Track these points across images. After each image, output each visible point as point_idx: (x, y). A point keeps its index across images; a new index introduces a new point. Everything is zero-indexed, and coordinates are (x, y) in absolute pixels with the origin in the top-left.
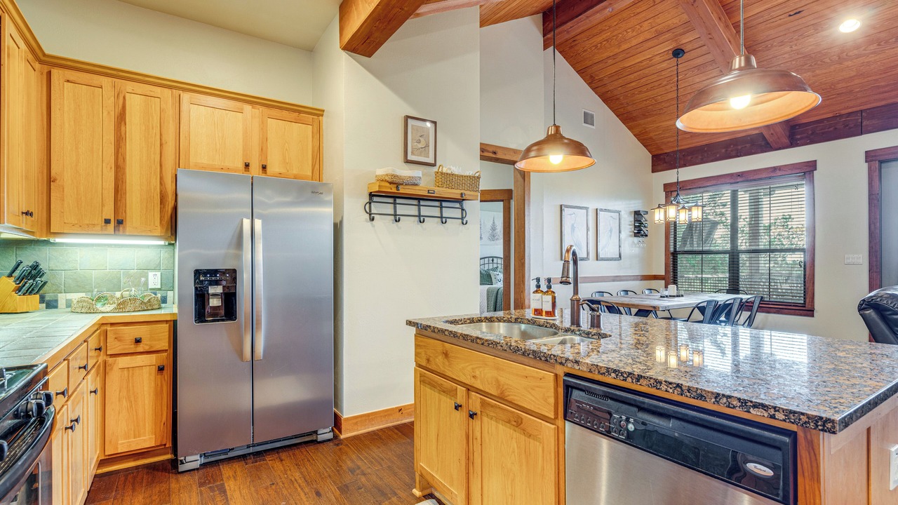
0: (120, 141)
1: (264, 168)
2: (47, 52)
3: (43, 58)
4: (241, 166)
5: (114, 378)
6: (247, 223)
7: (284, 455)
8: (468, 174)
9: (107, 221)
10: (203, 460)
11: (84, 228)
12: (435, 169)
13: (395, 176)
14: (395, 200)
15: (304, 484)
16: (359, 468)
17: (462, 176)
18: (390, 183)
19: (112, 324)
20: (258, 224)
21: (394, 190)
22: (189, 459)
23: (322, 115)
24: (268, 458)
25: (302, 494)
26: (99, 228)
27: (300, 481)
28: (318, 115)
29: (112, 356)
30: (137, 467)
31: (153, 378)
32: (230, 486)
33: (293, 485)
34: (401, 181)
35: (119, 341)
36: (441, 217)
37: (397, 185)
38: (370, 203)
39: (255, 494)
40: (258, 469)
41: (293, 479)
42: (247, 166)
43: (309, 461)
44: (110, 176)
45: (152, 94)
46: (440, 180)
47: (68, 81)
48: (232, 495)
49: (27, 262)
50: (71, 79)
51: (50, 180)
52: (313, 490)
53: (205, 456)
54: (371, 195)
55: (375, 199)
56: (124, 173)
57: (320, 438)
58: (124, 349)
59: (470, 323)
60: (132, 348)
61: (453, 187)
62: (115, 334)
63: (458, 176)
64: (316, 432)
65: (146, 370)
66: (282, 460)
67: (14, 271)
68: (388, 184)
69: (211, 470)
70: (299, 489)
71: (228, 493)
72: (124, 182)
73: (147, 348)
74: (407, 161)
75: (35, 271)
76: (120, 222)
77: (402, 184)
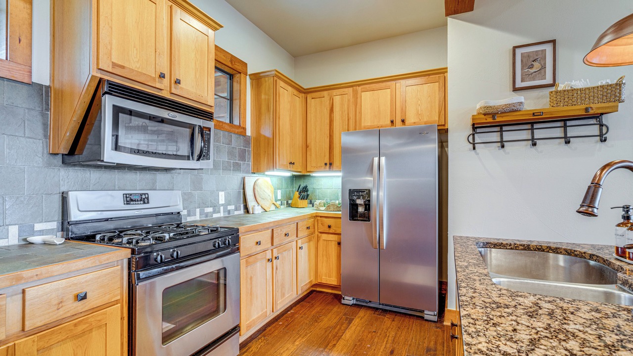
0: (331, 121)
1: (403, 121)
2: (305, 88)
3: (304, 91)
4: (389, 123)
5: (321, 243)
6: (376, 159)
7: (397, 318)
8: (600, 84)
9: (326, 164)
10: (355, 302)
11: (318, 169)
12: (553, 89)
13: (487, 107)
14: (501, 128)
15: (390, 341)
16: (436, 350)
17: (589, 89)
18: (485, 115)
19: (321, 217)
20: (383, 159)
21: (490, 120)
22: (346, 298)
23: (447, 72)
24: (388, 316)
25: (383, 347)
26: (323, 168)
27: (390, 338)
28: (444, 73)
29: (321, 233)
30: (331, 294)
31: (336, 248)
32: (356, 321)
33: (384, 338)
34: (495, 111)
35: (323, 225)
36: (565, 137)
37: (493, 115)
38: (473, 135)
39: (361, 332)
40: (377, 319)
41: (388, 335)
42: (392, 122)
43: (408, 329)
44: (328, 140)
45: (344, 93)
46: (555, 99)
47: (313, 98)
48: (351, 327)
49: (302, 186)
50: (314, 97)
51: (307, 147)
52: (392, 348)
53: (356, 300)
54: (474, 127)
55: (478, 130)
56: (333, 139)
57: (426, 317)
58: (325, 230)
59: (524, 249)
60: (327, 230)
61: (575, 103)
62: (321, 221)
63: (581, 90)
64: (422, 312)
65: (333, 243)
66: (393, 321)
67: (298, 189)
68: (483, 116)
69: (355, 309)
70: (385, 343)
71: (351, 325)
72: (333, 143)
73: (333, 231)
74: (515, 89)
75: (305, 189)
76: (331, 164)
77: (498, 113)
